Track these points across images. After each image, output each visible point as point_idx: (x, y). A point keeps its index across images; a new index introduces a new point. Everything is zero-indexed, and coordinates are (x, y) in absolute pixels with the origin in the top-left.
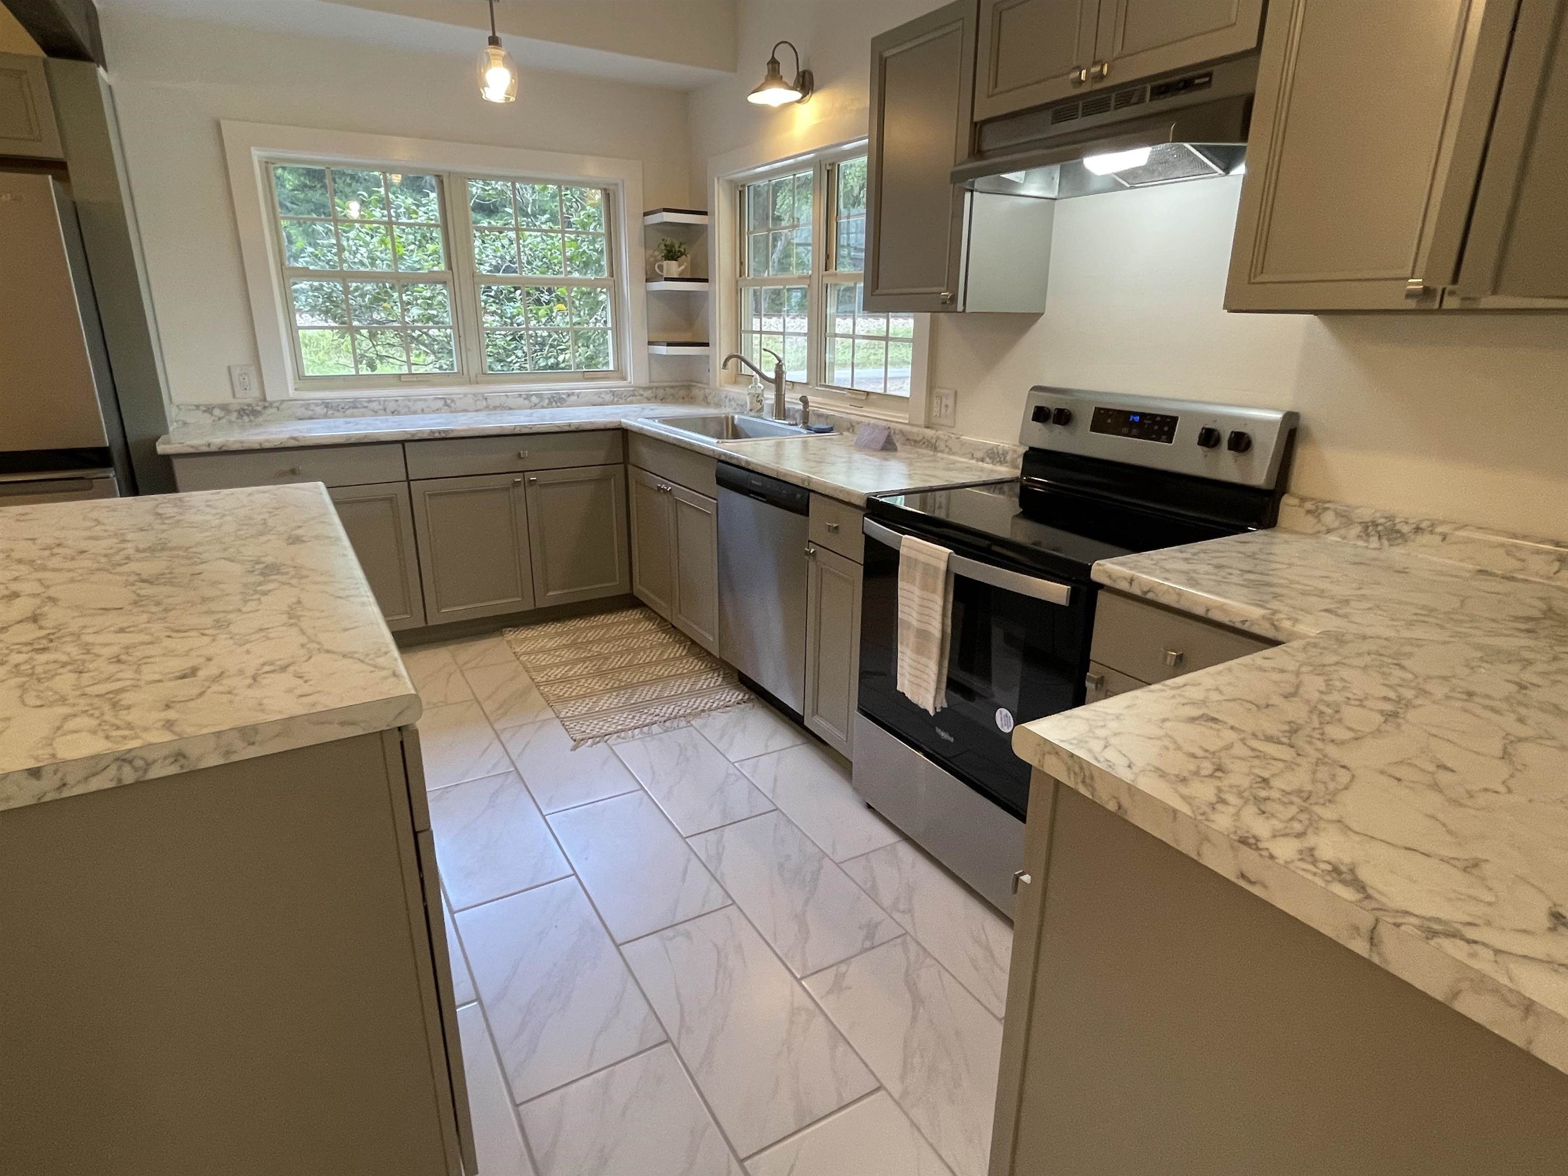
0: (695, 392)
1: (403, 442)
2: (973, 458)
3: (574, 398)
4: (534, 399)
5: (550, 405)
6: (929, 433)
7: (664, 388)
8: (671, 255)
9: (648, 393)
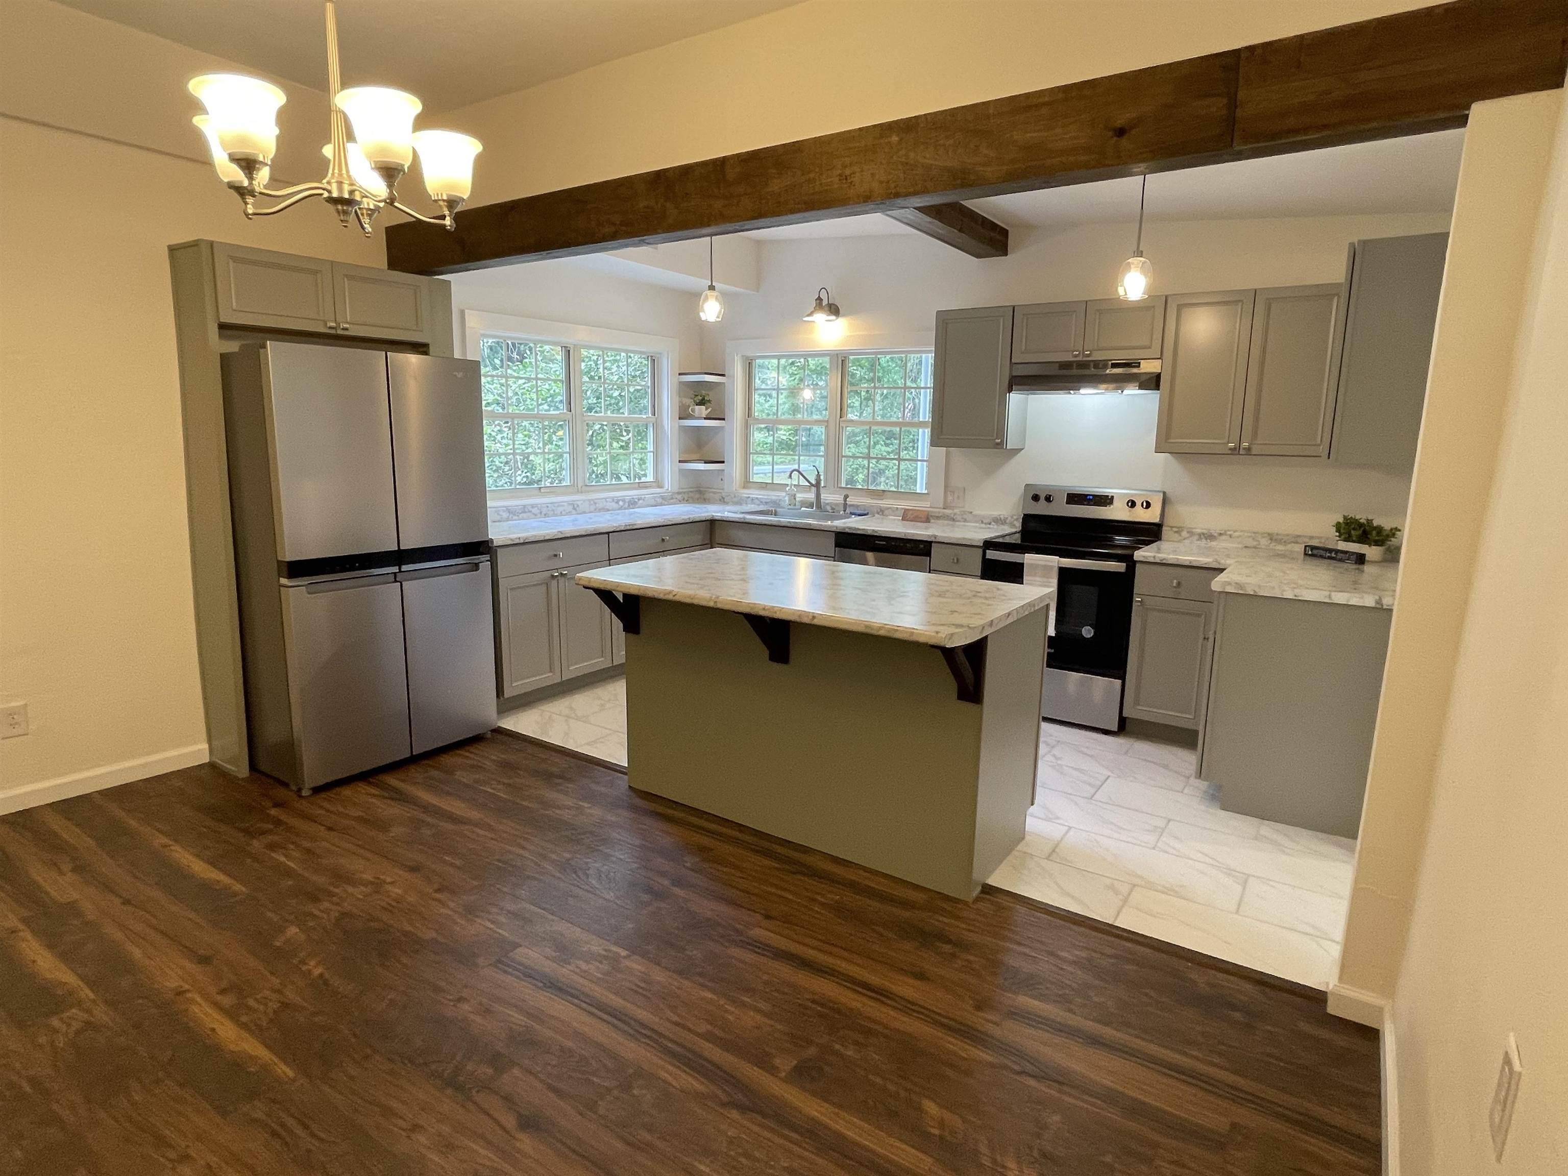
0: (707, 496)
1: (608, 533)
2: (982, 522)
3: (641, 502)
5: (629, 507)
6: (948, 512)
7: (688, 492)
8: (702, 403)
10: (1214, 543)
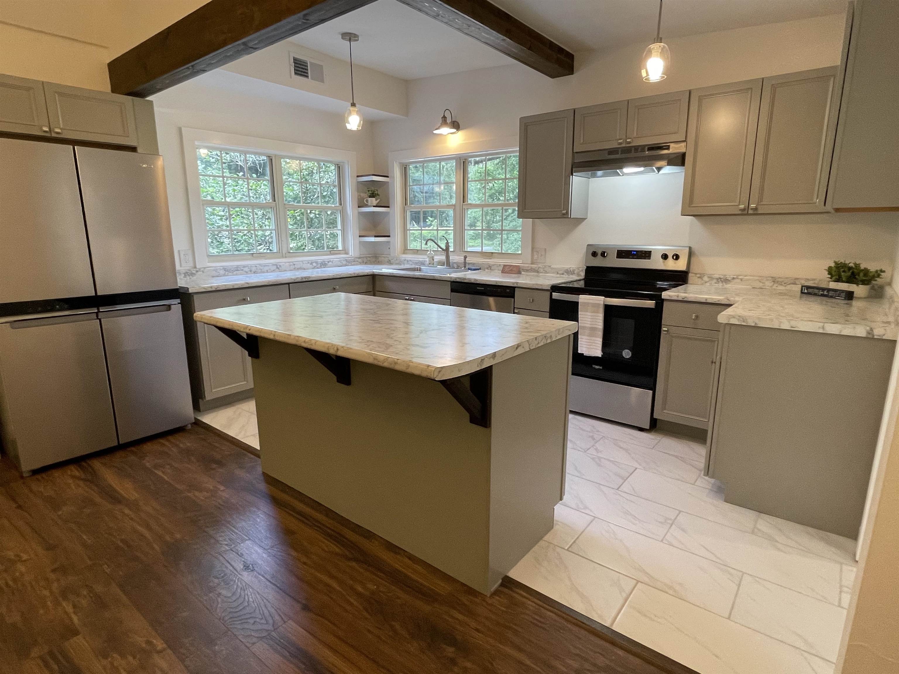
1: (288, 284)
2: (558, 273)
4: (314, 264)
6: (533, 266)
7: (366, 257)
8: (373, 195)
9: (360, 260)
10: (728, 286)
